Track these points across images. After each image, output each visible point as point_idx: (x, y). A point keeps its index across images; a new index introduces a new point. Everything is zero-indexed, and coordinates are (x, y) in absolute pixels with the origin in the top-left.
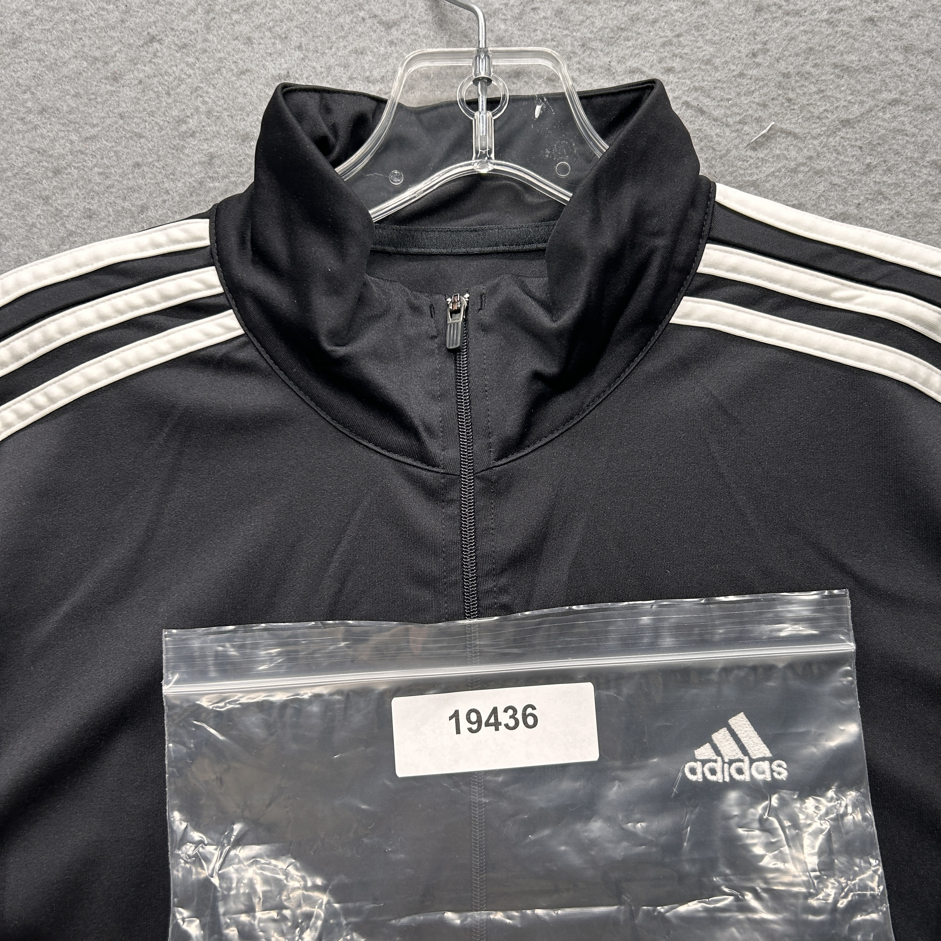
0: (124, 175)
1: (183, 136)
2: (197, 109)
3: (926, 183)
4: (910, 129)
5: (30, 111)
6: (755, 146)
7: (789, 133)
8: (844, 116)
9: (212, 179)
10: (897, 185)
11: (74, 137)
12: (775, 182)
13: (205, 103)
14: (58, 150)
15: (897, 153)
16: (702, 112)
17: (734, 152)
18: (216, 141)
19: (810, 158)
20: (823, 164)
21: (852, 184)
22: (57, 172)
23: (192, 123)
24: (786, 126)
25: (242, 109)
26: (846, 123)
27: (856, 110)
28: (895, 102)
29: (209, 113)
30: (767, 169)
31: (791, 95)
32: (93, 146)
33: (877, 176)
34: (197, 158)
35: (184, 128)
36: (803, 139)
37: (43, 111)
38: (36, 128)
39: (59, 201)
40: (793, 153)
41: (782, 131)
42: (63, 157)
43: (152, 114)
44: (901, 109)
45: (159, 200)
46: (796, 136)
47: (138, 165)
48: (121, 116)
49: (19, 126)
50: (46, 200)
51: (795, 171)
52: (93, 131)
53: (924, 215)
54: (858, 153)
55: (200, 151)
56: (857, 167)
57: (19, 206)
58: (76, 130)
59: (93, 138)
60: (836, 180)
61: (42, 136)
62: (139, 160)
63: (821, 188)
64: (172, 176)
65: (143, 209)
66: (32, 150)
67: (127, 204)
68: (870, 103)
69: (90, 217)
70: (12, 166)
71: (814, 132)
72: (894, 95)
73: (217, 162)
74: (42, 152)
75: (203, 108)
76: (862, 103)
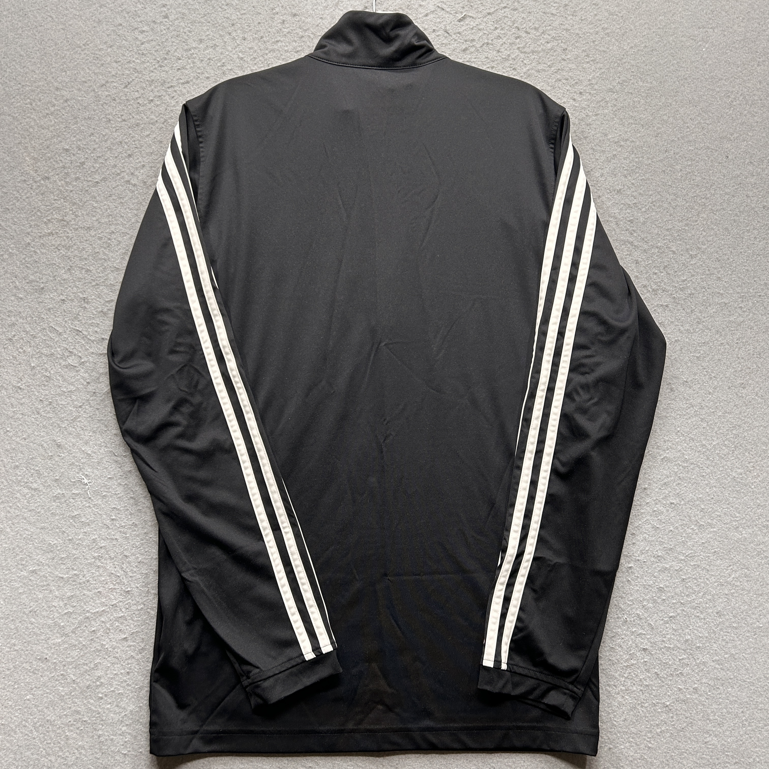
0: (255, 26)
1: (274, 14)
2: (278, 5)
3: (513, 34)
4: (510, 16)
5: (223, 5)
6: (460, 21)
7: (471, 17)
8: (488, 11)
9: (284, 28)
10: (504, 34)
11: (238, 13)
12: (465, 32)
13: (281, 3)
14: (233, 17)
15: (505, 24)
16: (443, 9)
17: (453, 23)
18: (285, 16)
19: (477, 25)
20: (481, 27)
21: (490, 33)
22: (233, 25)
23: (277, 10)
24: (470, 14)
25: (293, 5)
26: (489, 14)
27: (492, 10)
28: (505, 7)
29: (282, 6)
30: (464, 28)
31: (472, 4)
32: (244, 17)
33: (498, 31)
34: (279, 21)
35: (274, 11)
36: (475, 19)
37: (227, 5)
38: (225, 10)
39: (234, 34)
40: (472, 23)
41: (469, 16)
42: (235, 20)
43: (263, 6)
44: (507, 10)
45: (267, 35)
46: (473, 18)
47: (259, 23)
48: (254, 7)
49: (220, 9)
50: (230, 34)
51: (472, 29)
52: (244, 12)
53: (513, 44)
54: (492, 23)
55: (280, 19)
56: (492, 28)
57: (221, 36)
58: (239, 11)
59: (244, 14)
60: (485, 32)
61: (227, 13)
62: (260, 21)
63: (480, 34)
64: (271, 27)
65: (262, 37)
66: (225, 17)
67: (256, 36)
68: (497, 7)
69: (244, 40)
70: (218, 23)
71: (479, 17)
72: (505, 5)
73: (286, 23)
74: (228, 18)
75: (280, 5)
76: (495, 7)
